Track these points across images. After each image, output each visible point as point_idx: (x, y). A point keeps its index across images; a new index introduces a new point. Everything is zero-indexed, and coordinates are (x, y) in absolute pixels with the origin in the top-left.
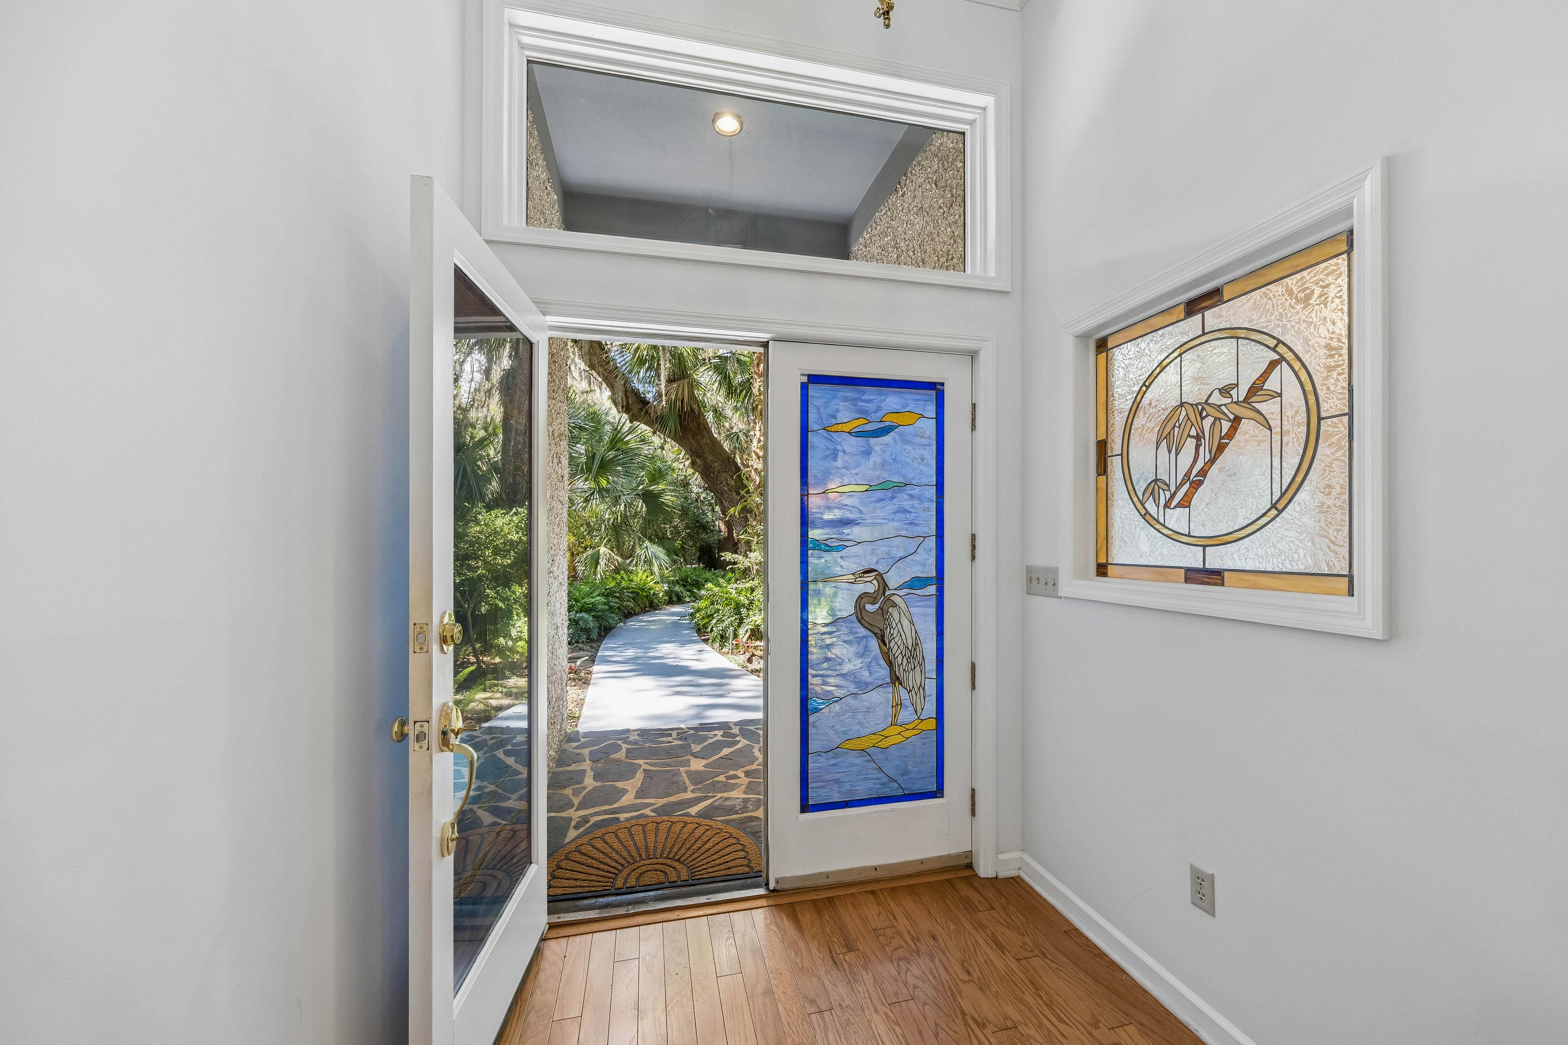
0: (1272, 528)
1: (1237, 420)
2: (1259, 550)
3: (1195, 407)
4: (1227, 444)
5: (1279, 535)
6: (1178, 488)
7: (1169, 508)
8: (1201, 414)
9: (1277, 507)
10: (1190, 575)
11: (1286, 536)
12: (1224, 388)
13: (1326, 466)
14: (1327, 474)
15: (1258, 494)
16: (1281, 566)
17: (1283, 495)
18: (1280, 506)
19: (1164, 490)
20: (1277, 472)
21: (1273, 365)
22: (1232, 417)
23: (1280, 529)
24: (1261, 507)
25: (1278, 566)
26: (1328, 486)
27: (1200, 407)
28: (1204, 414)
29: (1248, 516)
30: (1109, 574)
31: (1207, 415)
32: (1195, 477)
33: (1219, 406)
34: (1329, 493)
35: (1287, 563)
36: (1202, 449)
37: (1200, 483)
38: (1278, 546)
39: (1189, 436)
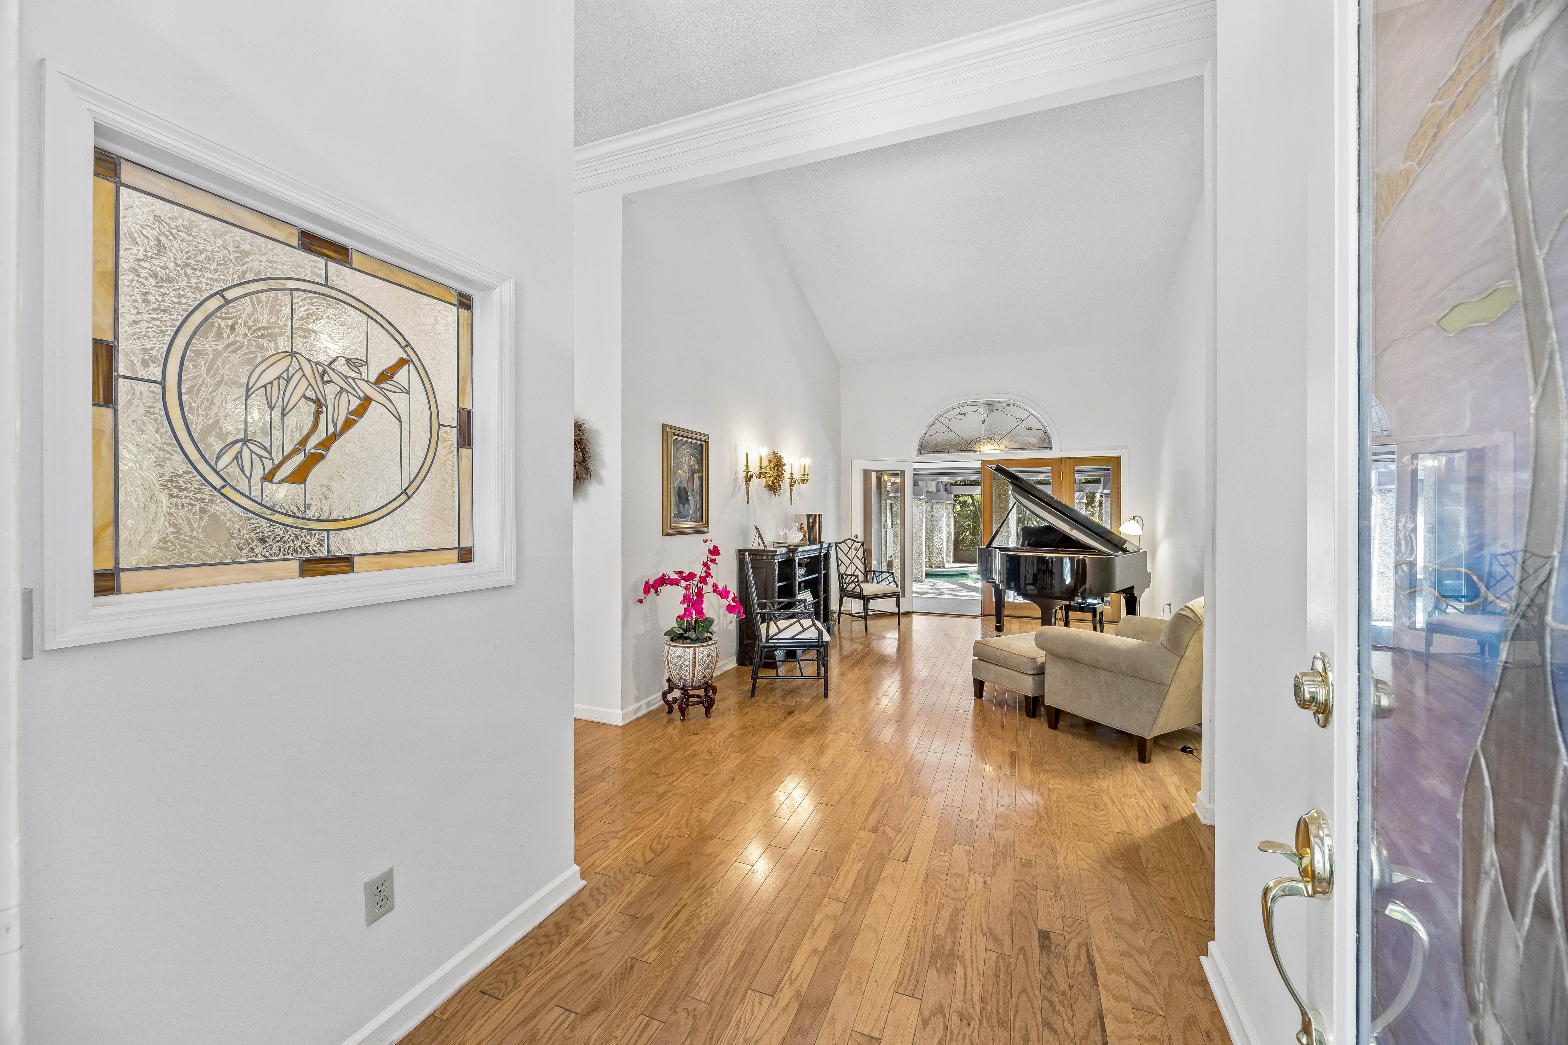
0: (401, 511)
1: (367, 401)
2: (390, 532)
3: (313, 365)
4: (356, 422)
5: (407, 518)
6: (286, 459)
7: (271, 481)
8: (322, 376)
9: (406, 494)
10: (308, 566)
11: (414, 519)
12: (353, 361)
13: (442, 464)
14: (443, 469)
15: (388, 479)
16: (409, 545)
17: (411, 483)
18: (410, 492)
19: (260, 457)
20: (405, 460)
21: (402, 362)
22: (362, 395)
23: (408, 513)
24: (391, 492)
25: (407, 546)
26: (443, 479)
27: (320, 369)
28: (326, 378)
29: (379, 498)
30: (123, 589)
31: (331, 381)
32: (315, 447)
33: (347, 377)
34: (444, 486)
35: (414, 542)
36: (322, 417)
37: (319, 458)
38: (407, 528)
39: (304, 396)
